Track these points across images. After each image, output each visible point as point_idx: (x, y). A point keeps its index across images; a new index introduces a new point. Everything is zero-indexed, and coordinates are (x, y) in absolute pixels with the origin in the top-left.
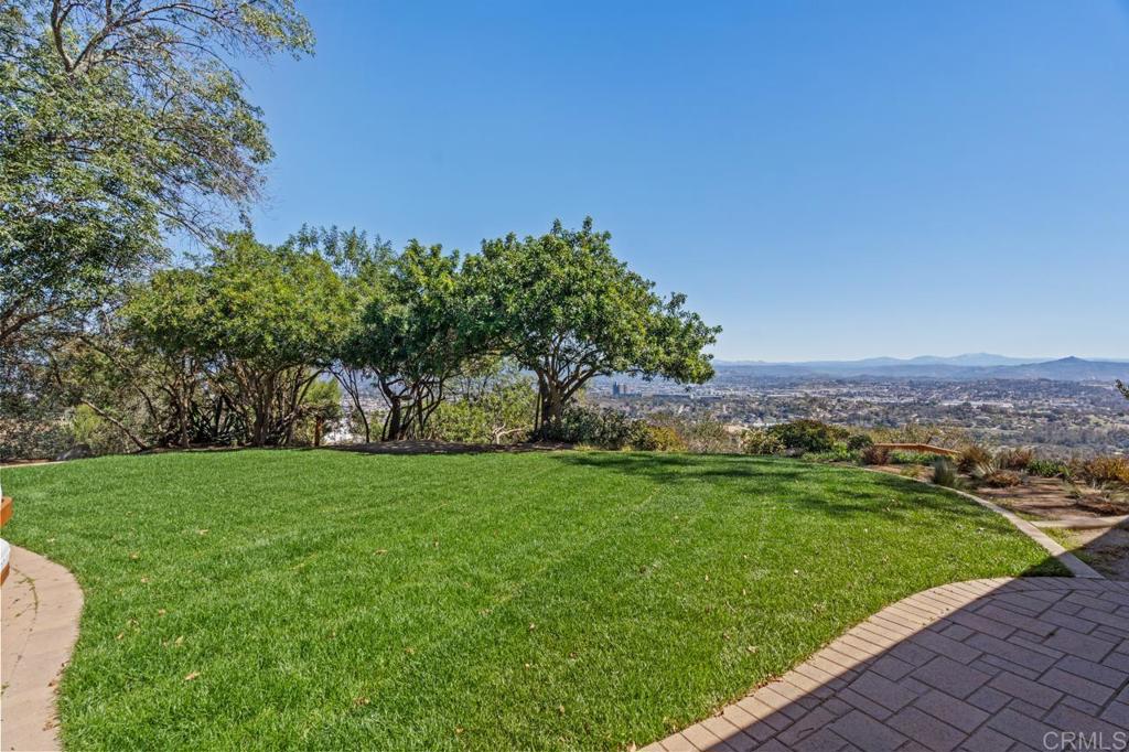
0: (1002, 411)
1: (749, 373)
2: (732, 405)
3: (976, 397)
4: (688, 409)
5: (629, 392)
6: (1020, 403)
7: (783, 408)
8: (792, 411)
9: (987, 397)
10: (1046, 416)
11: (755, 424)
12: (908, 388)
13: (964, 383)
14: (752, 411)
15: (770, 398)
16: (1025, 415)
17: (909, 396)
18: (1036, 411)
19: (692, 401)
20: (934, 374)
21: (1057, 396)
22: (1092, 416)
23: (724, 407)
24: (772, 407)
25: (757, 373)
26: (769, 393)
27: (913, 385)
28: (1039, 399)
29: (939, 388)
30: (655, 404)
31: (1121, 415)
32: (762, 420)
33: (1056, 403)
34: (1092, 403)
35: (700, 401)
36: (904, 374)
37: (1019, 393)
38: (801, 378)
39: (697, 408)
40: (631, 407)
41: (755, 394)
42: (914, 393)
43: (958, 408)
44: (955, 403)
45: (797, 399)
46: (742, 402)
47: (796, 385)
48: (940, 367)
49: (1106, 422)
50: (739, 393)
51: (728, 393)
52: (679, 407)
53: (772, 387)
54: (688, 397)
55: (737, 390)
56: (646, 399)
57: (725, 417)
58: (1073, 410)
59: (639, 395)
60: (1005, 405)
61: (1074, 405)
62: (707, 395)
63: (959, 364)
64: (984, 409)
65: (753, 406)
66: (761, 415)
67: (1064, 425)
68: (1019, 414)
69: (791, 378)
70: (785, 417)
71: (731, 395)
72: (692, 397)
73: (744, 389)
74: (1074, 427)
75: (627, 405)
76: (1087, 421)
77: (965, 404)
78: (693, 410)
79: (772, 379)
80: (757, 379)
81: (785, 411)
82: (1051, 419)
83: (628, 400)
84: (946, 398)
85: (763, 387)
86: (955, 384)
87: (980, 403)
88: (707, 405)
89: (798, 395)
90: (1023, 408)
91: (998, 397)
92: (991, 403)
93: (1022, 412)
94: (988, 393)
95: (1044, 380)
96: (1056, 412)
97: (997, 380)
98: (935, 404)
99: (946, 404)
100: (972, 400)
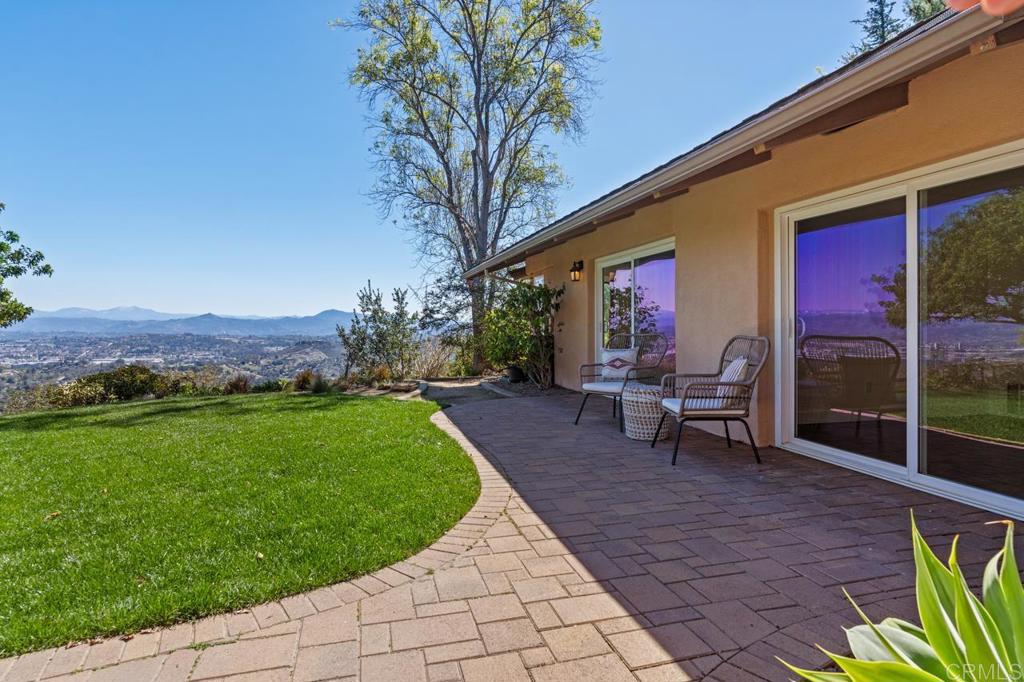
3: (128, 354)
6: (170, 357)
9: (139, 353)
10: (191, 368)
12: (52, 346)
13: (117, 339)
16: (173, 369)
17: (55, 355)
18: (183, 364)
20: (83, 330)
21: (199, 350)
22: (224, 366)
27: (59, 342)
28: (184, 353)
29: (90, 345)
31: (243, 363)
33: (198, 356)
34: (224, 354)
36: (47, 329)
37: (169, 347)
42: (60, 351)
44: (108, 360)
48: (92, 321)
58: (211, 362)
60: (156, 361)
61: (211, 357)
63: (111, 318)
76: (221, 370)
77: (118, 362)
84: (97, 356)
86: (107, 340)
87: (133, 360)
90: (172, 363)
91: (149, 352)
92: (144, 358)
93: (171, 366)
94: (141, 348)
95: (188, 334)
96: (199, 364)
97: (149, 335)
98: (85, 363)
99: (98, 363)
100: (125, 356)
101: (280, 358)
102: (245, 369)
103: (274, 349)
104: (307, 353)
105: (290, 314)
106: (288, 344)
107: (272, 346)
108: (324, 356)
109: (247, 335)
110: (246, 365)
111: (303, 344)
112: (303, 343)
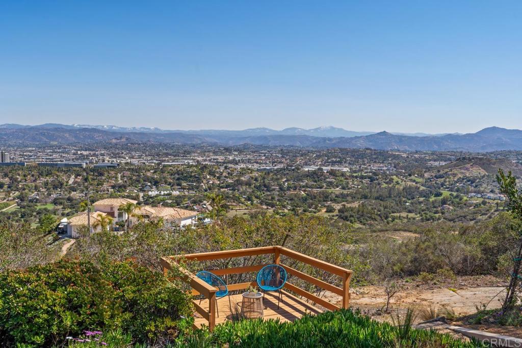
0: (343, 175)
1: (145, 140)
2: (128, 173)
3: (326, 163)
4: (79, 179)
5: (8, 161)
6: (354, 168)
7: (177, 176)
8: (185, 179)
9: (333, 163)
10: (370, 178)
11: (150, 193)
12: (280, 156)
13: (320, 152)
14: (147, 179)
15: (164, 166)
16: (356, 177)
17: (281, 162)
18: (363, 174)
19: (84, 170)
20: (298, 144)
21: (375, 162)
22: (394, 177)
23: (119, 175)
24: (165, 174)
25: (153, 141)
26: (164, 161)
27: (284, 153)
28: (364, 164)
29: (302, 156)
30: (41, 174)
31: (410, 175)
32: (157, 189)
33: (375, 167)
34: (395, 167)
35: (93, 170)
36: (277, 143)
37: (353, 159)
38: (194, 146)
39: (90, 177)
40: (11, 179)
41: (149, 161)
42: (284, 160)
43: (314, 173)
44: (312, 168)
45: (189, 166)
46: (137, 170)
47: (189, 153)
48: (304, 138)
49: (402, 180)
50: (135, 161)
51: (123, 161)
52: (69, 177)
53: (167, 155)
54: (80, 166)
55: (133, 158)
56: (30, 168)
57: (120, 187)
58: (384, 173)
59: (22, 164)
60: (345, 170)
61: (385, 168)
62: (100, 164)
63: (316, 135)
64: (332, 173)
65: (149, 174)
66: (156, 183)
67: (379, 184)
68: (353, 177)
69: (184, 145)
70: (179, 185)
71: (127, 164)
72: (84, 166)
73: (140, 157)
74: (384, 185)
75: (6, 175)
76: (391, 180)
77: (319, 169)
78: (86, 180)
79: (166, 146)
80: (153, 147)
81: (178, 179)
82: (372, 180)
83: (7, 170)
84: (306, 164)
85: (158, 155)
86: (312, 152)
87: (329, 168)
88: (101, 174)
89: (191, 162)
90: (355, 172)
91: (340, 163)
92: (336, 168)
93: (355, 175)
94: (334, 159)
95: (367, 149)
96: (375, 174)
97: (340, 149)
98: (298, 169)
99: (307, 169)
100: (324, 166)
101: (442, 172)
102: (412, 180)
103: (437, 163)
104: (467, 169)
105: (452, 132)
106: (450, 160)
107: (435, 160)
108: (483, 172)
109: (414, 150)
110: (413, 177)
111: (463, 160)
112: (464, 158)
